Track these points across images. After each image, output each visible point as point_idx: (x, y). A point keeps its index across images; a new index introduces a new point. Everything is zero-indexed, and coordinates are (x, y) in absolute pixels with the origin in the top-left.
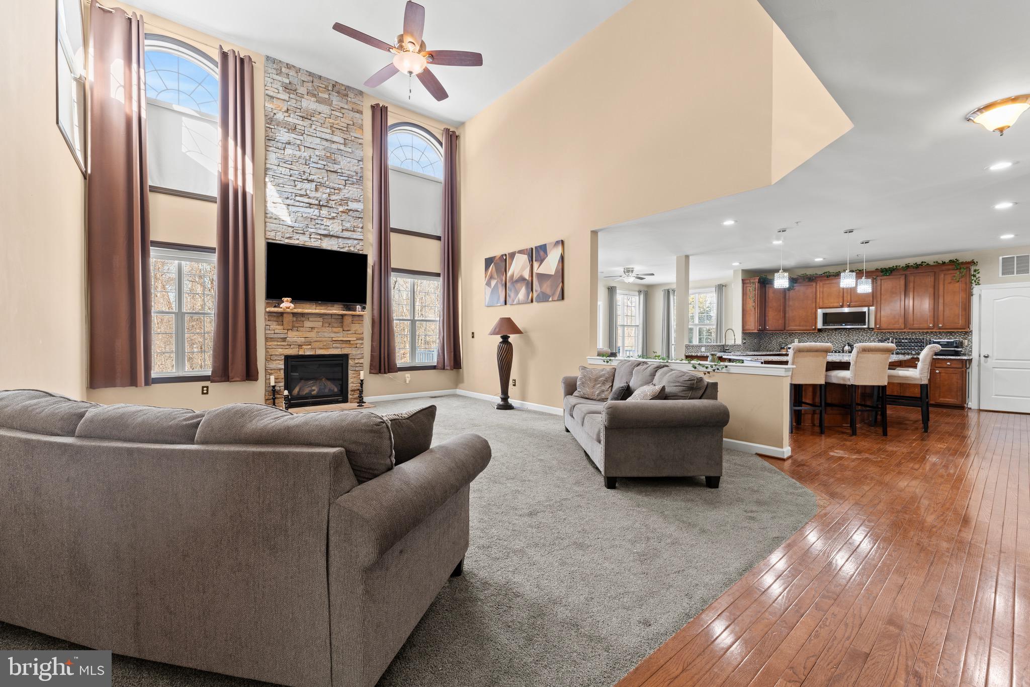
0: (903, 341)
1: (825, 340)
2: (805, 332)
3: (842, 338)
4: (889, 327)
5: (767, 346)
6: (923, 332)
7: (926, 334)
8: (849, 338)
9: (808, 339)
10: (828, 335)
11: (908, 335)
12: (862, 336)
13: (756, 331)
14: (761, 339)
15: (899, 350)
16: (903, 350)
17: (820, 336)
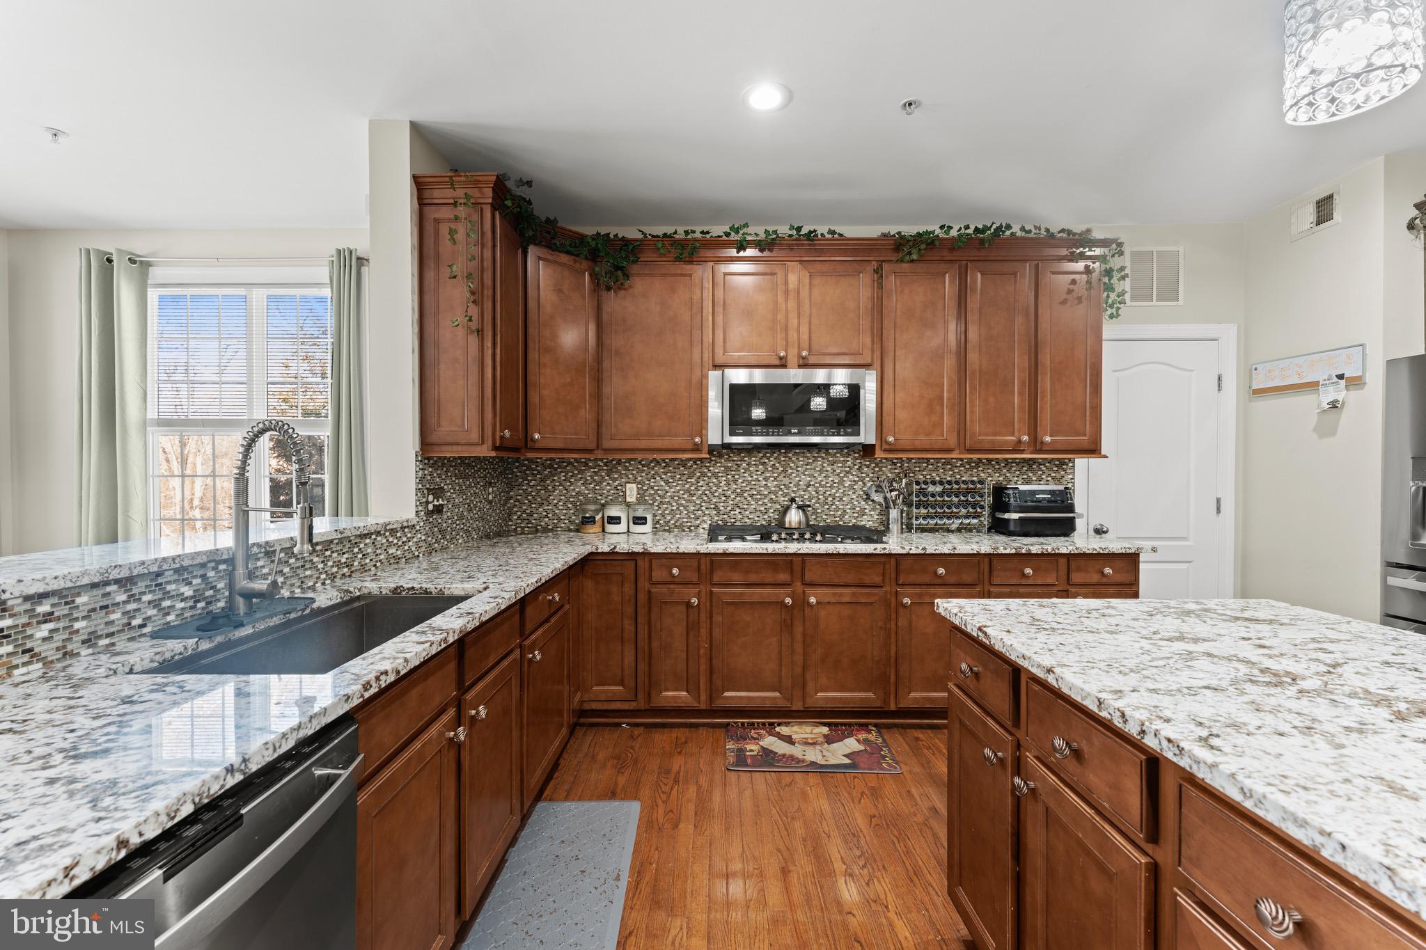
0: (931, 489)
1: (718, 487)
2: (658, 456)
3: (766, 479)
4: (918, 445)
5: (531, 514)
6: (970, 461)
7: (977, 467)
8: (786, 481)
9: (667, 483)
10: (728, 469)
11: (936, 469)
12: (821, 472)
13: (485, 451)
14: (510, 485)
15: (924, 518)
16: (932, 518)
17: (704, 475)
